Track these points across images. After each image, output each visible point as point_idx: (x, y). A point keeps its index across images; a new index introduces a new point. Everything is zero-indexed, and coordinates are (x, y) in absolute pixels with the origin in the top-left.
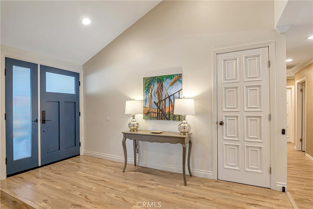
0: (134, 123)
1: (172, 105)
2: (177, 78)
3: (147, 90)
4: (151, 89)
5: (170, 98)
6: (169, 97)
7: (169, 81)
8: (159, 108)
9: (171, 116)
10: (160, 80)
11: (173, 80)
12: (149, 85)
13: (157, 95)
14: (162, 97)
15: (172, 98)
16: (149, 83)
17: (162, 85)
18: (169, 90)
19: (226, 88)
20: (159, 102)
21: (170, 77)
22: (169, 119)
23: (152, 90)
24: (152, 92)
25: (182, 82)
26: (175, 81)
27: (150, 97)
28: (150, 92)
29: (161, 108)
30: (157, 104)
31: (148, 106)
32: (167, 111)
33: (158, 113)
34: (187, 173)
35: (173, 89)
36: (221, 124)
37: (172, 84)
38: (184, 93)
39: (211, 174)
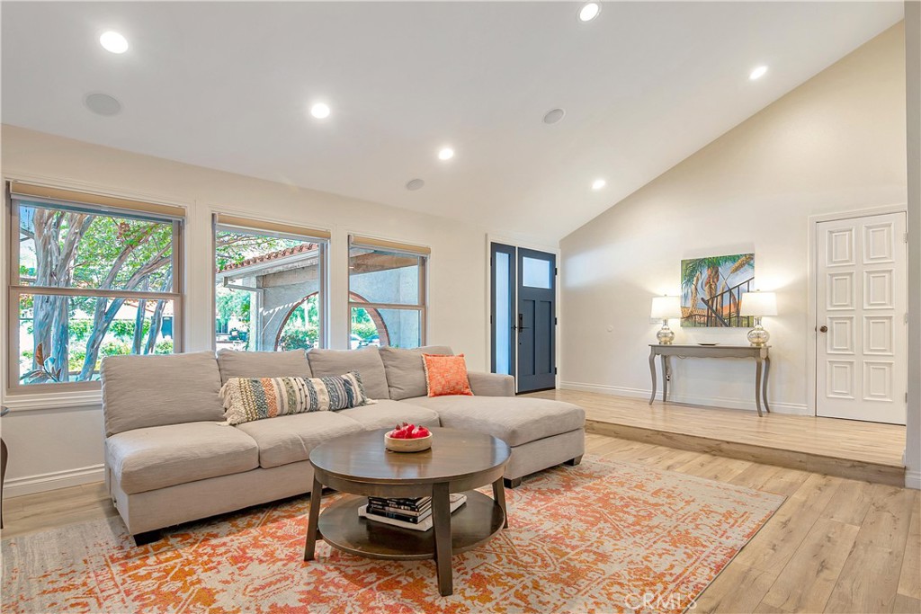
0: (665, 331)
1: (735, 303)
2: (748, 260)
3: (689, 281)
4: (695, 278)
5: (731, 293)
6: (730, 290)
7: (730, 265)
8: (710, 308)
9: (733, 320)
10: (714, 264)
11: (737, 264)
12: (692, 271)
13: (706, 288)
14: (716, 291)
15: (735, 292)
16: (691, 269)
17: (717, 272)
18: (728, 278)
19: (832, 275)
20: (712, 298)
21: (733, 259)
22: (729, 325)
23: (698, 280)
24: (697, 283)
25: (753, 267)
26: (742, 265)
27: (694, 292)
28: (694, 283)
29: (714, 308)
30: (706, 302)
31: (689, 304)
32: (726, 312)
33: (708, 316)
34: (763, 408)
35: (738, 278)
36: (824, 329)
37: (737, 269)
38: (755, 285)
39: (805, 409)
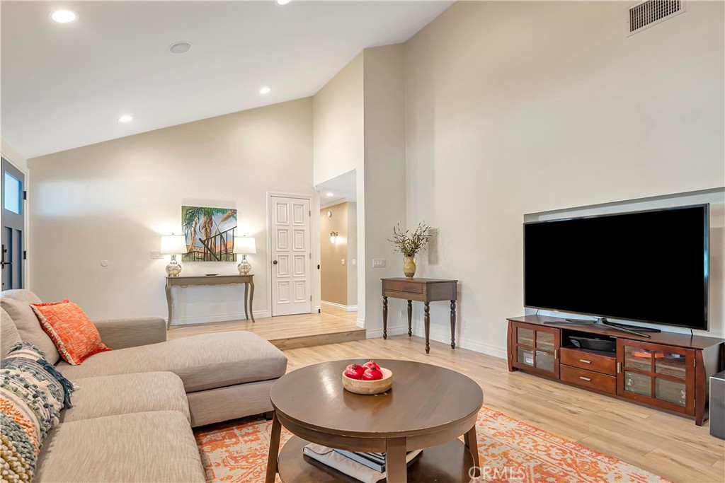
0: (173, 265)
1: (224, 244)
2: (232, 214)
3: (189, 223)
4: (194, 222)
5: (221, 236)
6: (221, 234)
7: (220, 215)
8: (206, 246)
9: (223, 256)
10: (209, 213)
11: (225, 216)
12: (191, 216)
13: (203, 231)
14: (210, 234)
15: (224, 235)
16: (191, 214)
17: (211, 219)
18: (220, 226)
19: (278, 230)
20: (208, 239)
21: (223, 211)
22: (220, 260)
23: (196, 223)
24: (195, 226)
25: (236, 219)
26: (229, 217)
27: (193, 233)
28: (193, 226)
29: (209, 247)
30: (203, 242)
31: (190, 244)
32: (218, 250)
33: (205, 253)
35: (226, 226)
36: (275, 263)
37: (225, 219)
38: (238, 233)
39: (266, 313)
